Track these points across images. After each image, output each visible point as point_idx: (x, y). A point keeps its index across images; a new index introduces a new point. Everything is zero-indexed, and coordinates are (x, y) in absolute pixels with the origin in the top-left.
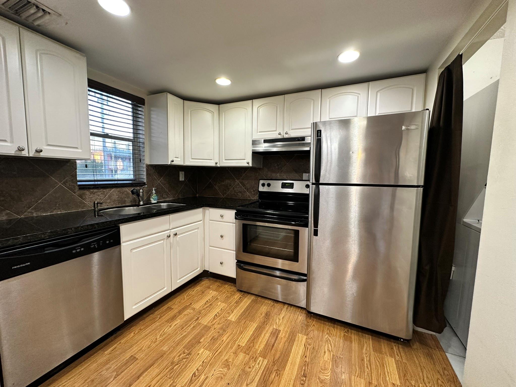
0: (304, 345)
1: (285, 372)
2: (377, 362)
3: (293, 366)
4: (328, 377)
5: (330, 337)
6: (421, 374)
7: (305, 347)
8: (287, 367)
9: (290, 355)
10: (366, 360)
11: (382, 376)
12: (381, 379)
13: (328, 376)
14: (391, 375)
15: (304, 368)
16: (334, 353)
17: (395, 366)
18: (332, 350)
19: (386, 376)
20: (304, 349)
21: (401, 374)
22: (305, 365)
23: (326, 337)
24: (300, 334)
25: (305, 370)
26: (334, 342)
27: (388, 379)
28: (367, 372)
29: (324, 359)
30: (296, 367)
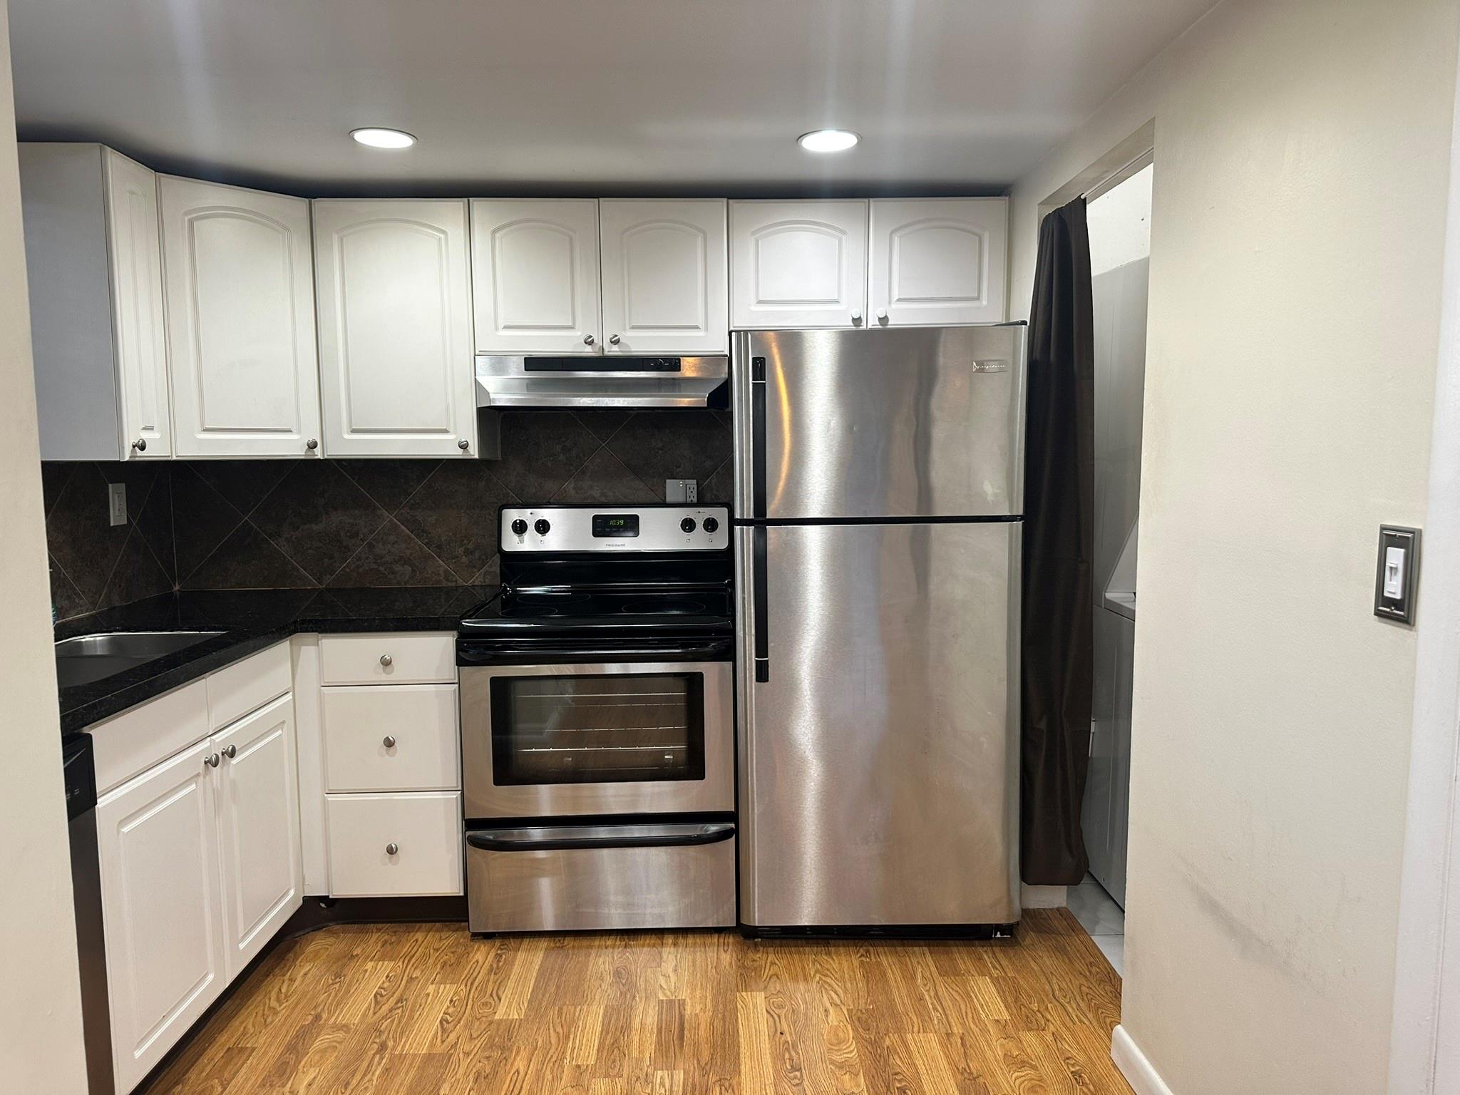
0: (767, 1011)
1: (743, 1077)
2: (954, 993)
3: (758, 1060)
4: (854, 1054)
5: (826, 976)
6: (1047, 987)
7: (772, 1016)
8: (742, 1067)
9: (739, 1042)
10: (927, 998)
11: (970, 1015)
12: (970, 1020)
13: (851, 1052)
14: (988, 1007)
15: (787, 1056)
16: (849, 1005)
17: (993, 989)
18: (841, 1002)
19: (979, 1012)
20: (771, 1019)
21: (1009, 999)
22: (788, 1049)
23: (818, 979)
24: (744, 994)
25: (791, 1059)
26: (840, 984)
27: (983, 1016)
28: (937, 1017)
29: (829, 1024)
30: (768, 1060)
